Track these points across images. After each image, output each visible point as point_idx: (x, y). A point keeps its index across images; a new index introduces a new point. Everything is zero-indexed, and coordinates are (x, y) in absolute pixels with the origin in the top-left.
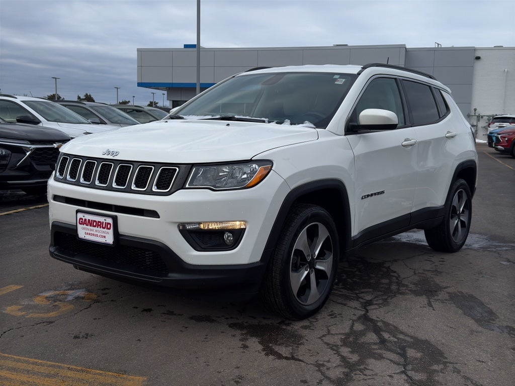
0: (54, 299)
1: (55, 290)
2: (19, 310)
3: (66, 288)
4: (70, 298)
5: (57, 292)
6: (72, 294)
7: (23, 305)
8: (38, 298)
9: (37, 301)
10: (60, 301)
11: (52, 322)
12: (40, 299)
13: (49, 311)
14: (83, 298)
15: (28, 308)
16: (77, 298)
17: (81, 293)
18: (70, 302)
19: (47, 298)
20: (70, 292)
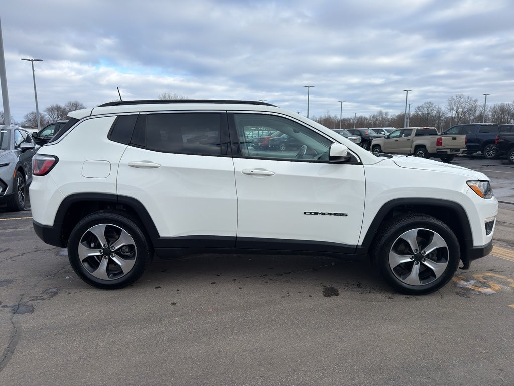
0: (485, 285)
1: (481, 292)
2: (512, 284)
3: (472, 291)
4: (472, 282)
5: (480, 290)
6: (469, 285)
7: (509, 286)
8: (497, 289)
9: (498, 287)
10: (480, 282)
11: (490, 270)
12: (495, 288)
13: (491, 277)
14: (463, 280)
15: (506, 284)
16: (467, 280)
17: (463, 284)
18: (474, 279)
19: (490, 288)
20: (470, 287)
